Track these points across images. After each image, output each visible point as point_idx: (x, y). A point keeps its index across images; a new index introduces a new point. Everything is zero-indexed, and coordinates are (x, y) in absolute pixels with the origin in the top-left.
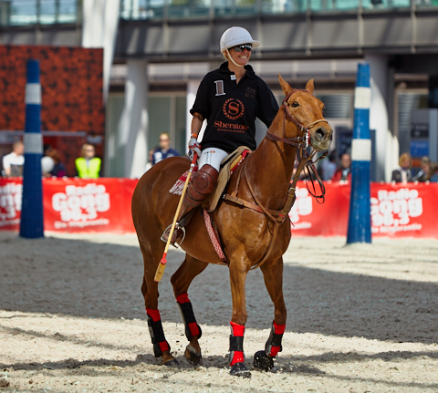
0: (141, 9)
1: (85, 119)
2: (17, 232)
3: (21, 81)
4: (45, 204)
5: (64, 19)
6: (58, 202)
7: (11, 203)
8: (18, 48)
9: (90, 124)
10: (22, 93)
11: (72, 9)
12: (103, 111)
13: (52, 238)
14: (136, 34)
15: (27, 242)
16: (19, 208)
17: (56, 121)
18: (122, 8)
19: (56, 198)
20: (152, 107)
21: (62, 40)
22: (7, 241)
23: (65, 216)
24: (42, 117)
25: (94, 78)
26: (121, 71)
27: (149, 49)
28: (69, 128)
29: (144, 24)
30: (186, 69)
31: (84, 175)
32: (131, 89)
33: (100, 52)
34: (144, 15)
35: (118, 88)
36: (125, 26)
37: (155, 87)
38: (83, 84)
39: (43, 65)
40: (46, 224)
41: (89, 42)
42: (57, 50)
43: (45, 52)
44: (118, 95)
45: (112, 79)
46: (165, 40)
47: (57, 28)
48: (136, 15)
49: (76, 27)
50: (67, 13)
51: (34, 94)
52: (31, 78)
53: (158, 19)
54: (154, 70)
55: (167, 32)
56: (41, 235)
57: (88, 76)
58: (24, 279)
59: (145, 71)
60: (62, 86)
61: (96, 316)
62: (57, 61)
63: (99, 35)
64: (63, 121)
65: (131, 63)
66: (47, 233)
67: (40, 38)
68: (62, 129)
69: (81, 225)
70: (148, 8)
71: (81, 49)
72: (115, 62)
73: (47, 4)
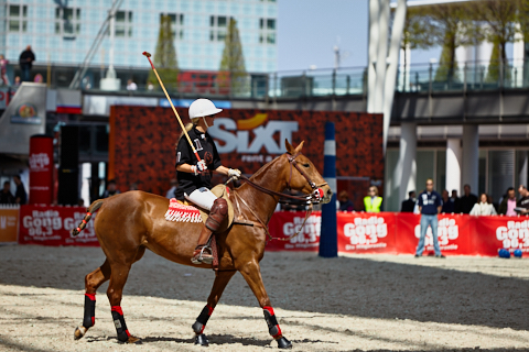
0: (411, 85)
1: (369, 167)
2: (317, 253)
3: (320, 138)
4: (339, 231)
5: (353, 91)
6: (348, 230)
7: (312, 231)
8: (319, 113)
9: (373, 171)
10: (322, 148)
11: (360, 84)
12: (383, 161)
13: (343, 257)
14: (408, 103)
15: (325, 260)
16: (319, 234)
17: (347, 169)
18: (397, 83)
19: (347, 227)
20: (419, 158)
21: (352, 107)
22: (310, 259)
23: (353, 241)
24: (336, 165)
25: (376, 136)
26: (396, 131)
27: (417, 115)
28: (357, 174)
29: (414, 96)
30: (446, 130)
31: (369, 210)
32: (404, 144)
33: (381, 116)
34: (414, 89)
35: (394, 144)
36: (399, 97)
37: (422, 143)
38: (368, 140)
39: (337, 126)
40: (339, 247)
41: (371, 109)
42: (348, 115)
43: (339, 116)
44: (394, 150)
45: (389, 137)
46: (430, 108)
47: (348, 98)
48: (408, 89)
49: (363, 98)
50: (356, 87)
51: (331, 148)
52: (329, 137)
53: (425, 92)
54: (421, 131)
55: (431, 102)
56: (335, 255)
57: (372, 135)
58: (322, 288)
59: (415, 131)
60: (351, 142)
61: (376, 317)
62: (348, 123)
63: (380, 103)
64: (352, 169)
65: (403, 125)
66: (340, 254)
67: (335, 105)
68: (351, 175)
69: (366, 247)
70: (417, 84)
71: (365, 114)
72: (392, 124)
73: (341, 80)
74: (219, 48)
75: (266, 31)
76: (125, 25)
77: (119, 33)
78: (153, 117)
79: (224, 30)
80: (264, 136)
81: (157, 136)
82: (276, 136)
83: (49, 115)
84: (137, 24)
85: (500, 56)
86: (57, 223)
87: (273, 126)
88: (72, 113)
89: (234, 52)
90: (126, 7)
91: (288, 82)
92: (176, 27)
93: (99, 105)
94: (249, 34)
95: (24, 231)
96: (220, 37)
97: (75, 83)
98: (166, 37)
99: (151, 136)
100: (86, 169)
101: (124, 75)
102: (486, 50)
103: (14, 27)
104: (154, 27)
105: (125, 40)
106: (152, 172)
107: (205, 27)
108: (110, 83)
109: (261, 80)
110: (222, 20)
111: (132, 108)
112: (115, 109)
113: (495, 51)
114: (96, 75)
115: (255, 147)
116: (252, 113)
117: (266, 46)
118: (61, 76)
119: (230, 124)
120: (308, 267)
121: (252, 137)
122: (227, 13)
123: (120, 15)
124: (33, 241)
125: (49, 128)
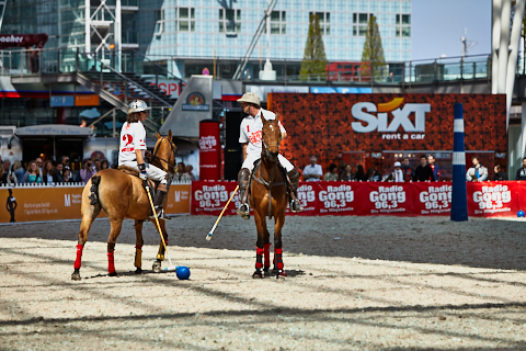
1: (494, 142)
2: (448, 218)
3: (451, 117)
4: (468, 198)
5: (479, 76)
6: (476, 197)
7: (445, 198)
8: (449, 95)
9: (497, 145)
10: (452, 126)
11: (484, 70)
12: (506, 136)
13: (472, 221)
15: (456, 224)
16: (450, 201)
17: (474, 144)
18: (518, 67)
19: (476, 194)
21: (480, 89)
22: (443, 223)
23: (481, 206)
24: (465, 141)
25: (500, 114)
26: (518, 109)
28: (483, 148)
33: (504, 96)
35: (517, 121)
38: (492, 118)
39: (466, 107)
40: (469, 211)
41: (495, 91)
42: (476, 96)
43: (467, 98)
44: (516, 126)
45: (511, 115)
47: (475, 82)
49: (488, 81)
50: (482, 72)
51: (459, 126)
52: (458, 117)
56: (466, 219)
57: (496, 114)
58: (455, 248)
60: (478, 120)
62: (474, 103)
63: (503, 83)
64: (479, 144)
65: (523, 103)
66: (470, 218)
67: (464, 90)
68: (478, 149)
69: (493, 211)
71: (491, 95)
72: (513, 104)
73: (468, 66)
74: (361, 40)
75: (402, 26)
76: (279, 23)
77: (274, 30)
78: (306, 102)
79: (365, 25)
80: (401, 117)
81: (308, 119)
82: (412, 117)
83: (215, 103)
84: (290, 22)
86: (224, 196)
87: (409, 108)
89: (374, 46)
90: (279, 8)
91: (421, 69)
92: (323, 24)
94: (387, 28)
95: (195, 204)
96: (361, 32)
97: (237, 75)
98: (315, 34)
99: (303, 120)
101: (277, 66)
103: (184, 27)
104: (305, 24)
105: (280, 36)
106: (305, 150)
107: (349, 24)
108: (268, 74)
109: (398, 68)
110: (363, 17)
111: (286, 95)
112: (274, 95)
114: (256, 67)
115: (394, 127)
116: (391, 97)
117: (401, 38)
118: (224, 69)
119: (371, 107)
120: (442, 229)
121: (390, 118)
122: (368, 11)
123: (275, 15)
124: (203, 212)
125: (215, 113)
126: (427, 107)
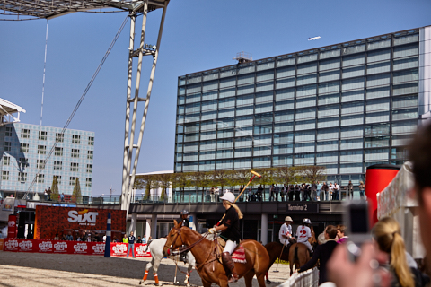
2: (103, 256)
3: (106, 218)
4: (111, 249)
5: (116, 203)
6: (114, 248)
7: (102, 249)
8: (105, 209)
9: (122, 229)
10: (106, 221)
11: (119, 200)
12: (125, 226)
14: (134, 207)
15: (106, 258)
16: (104, 250)
17: (114, 228)
18: (131, 200)
20: (138, 225)
21: (116, 208)
22: (101, 258)
23: (115, 252)
24: (111, 227)
25: (124, 218)
26: (130, 216)
27: (138, 211)
29: (135, 204)
30: (146, 216)
32: (133, 221)
33: (125, 211)
35: (130, 220)
36: (131, 205)
37: (138, 220)
38: (121, 219)
39: (112, 214)
40: (111, 254)
41: (123, 209)
42: (115, 210)
43: (112, 210)
44: (129, 222)
45: (128, 218)
46: (142, 208)
47: (115, 205)
48: (134, 202)
49: (120, 205)
51: (109, 221)
52: (109, 218)
53: (140, 203)
54: (138, 216)
55: (142, 207)
57: (122, 217)
59: (136, 216)
60: (116, 219)
62: (115, 213)
63: (125, 207)
64: (116, 228)
65: (133, 214)
66: (111, 256)
67: (110, 207)
68: (116, 230)
69: (120, 254)
70: (137, 201)
71: (120, 210)
72: (129, 214)
73: (113, 199)
74: (72, 187)
75: (88, 182)
76: (42, 179)
77: (40, 181)
78: (50, 209)
79: (75, 181)
80: (87, 217)
82: (91, 217)
83: (15, 208)
84: (46, 179)
85: (164, 192)
86: (17, 244)
87: (90, 213)
88: (23, 207)
89: (77, 189)
90: (42, 173)
91: (95, 199)
92: (58, 180)
93: (32, 205)
94: (82, 183)
95: (5, 247)
96: (73, 184)
97: (24, 198)
98: (55, 183)
100: (27, 226)
101: (40, 195)
102: (160, 190)
103: (4, 178)
104: (52, 180)
105: (41, 184)
106: (49, 228)
107: (68, 181)
108: (36, 198)
109: (86, 198)
110: (74, 178)
111: (43, 206)
112: (38, 206)
113: (163, 191)
114: (31, 195)
115: (84, 220)
116: (83, 209)
117: (88, 187)
118: (19, 195)
119: (76, 212)
120: (100, 260)
121: (83, 217)
122: (76, 176)
123: (40, 176)
124: (8, 250)
125: (15, 212)
126: (97, 214)
